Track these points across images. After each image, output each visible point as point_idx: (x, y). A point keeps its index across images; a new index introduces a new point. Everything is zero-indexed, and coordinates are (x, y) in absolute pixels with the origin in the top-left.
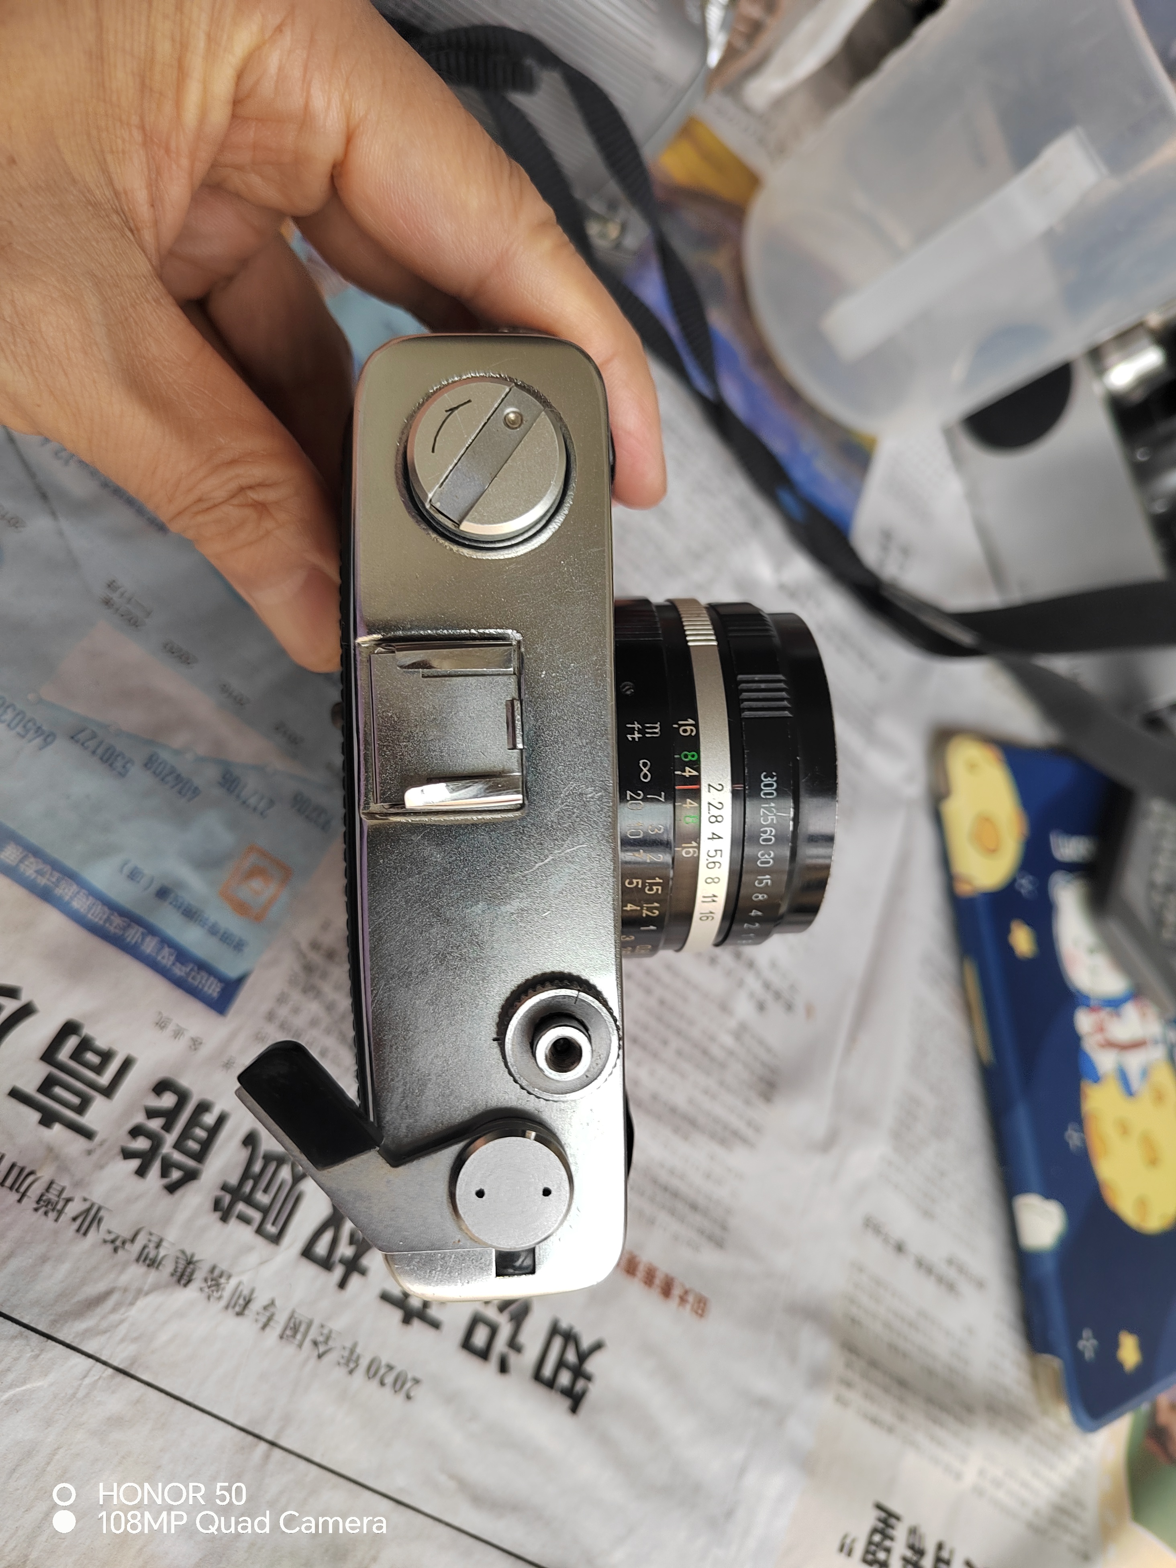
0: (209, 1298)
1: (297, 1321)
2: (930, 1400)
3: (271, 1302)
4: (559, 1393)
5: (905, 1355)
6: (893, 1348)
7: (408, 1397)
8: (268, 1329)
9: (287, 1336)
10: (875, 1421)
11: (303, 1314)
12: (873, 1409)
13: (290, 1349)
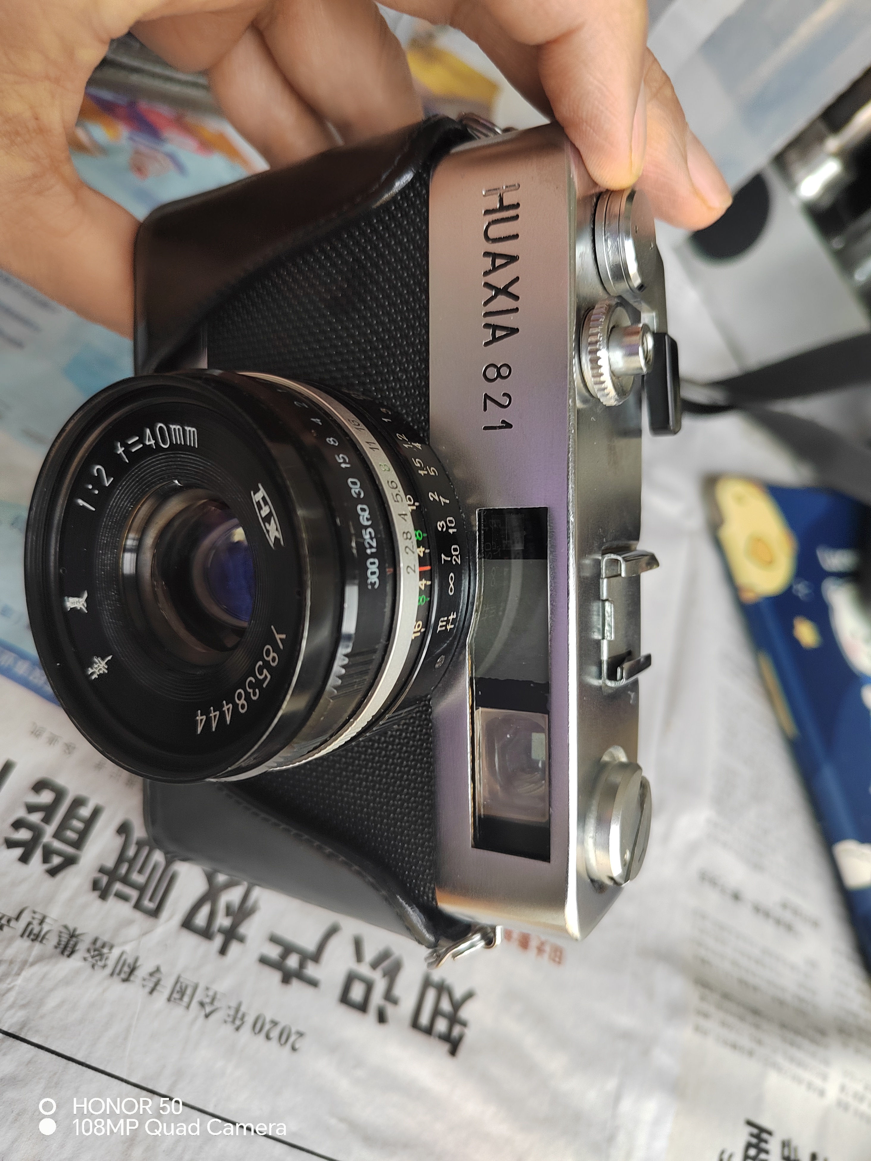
0: (93, 966)
1: (184, 986)
2: (783, 1026)
3: (155, 969)
4: (437, 1039)
5: (755, 989)
6: (742, 982)
7: (294, 1049)
8: (155, 993)
9: (175, 999)
10: (734, 1046)
11: (189, 978)
12: (732, 1036)
13: (178, 1011)
